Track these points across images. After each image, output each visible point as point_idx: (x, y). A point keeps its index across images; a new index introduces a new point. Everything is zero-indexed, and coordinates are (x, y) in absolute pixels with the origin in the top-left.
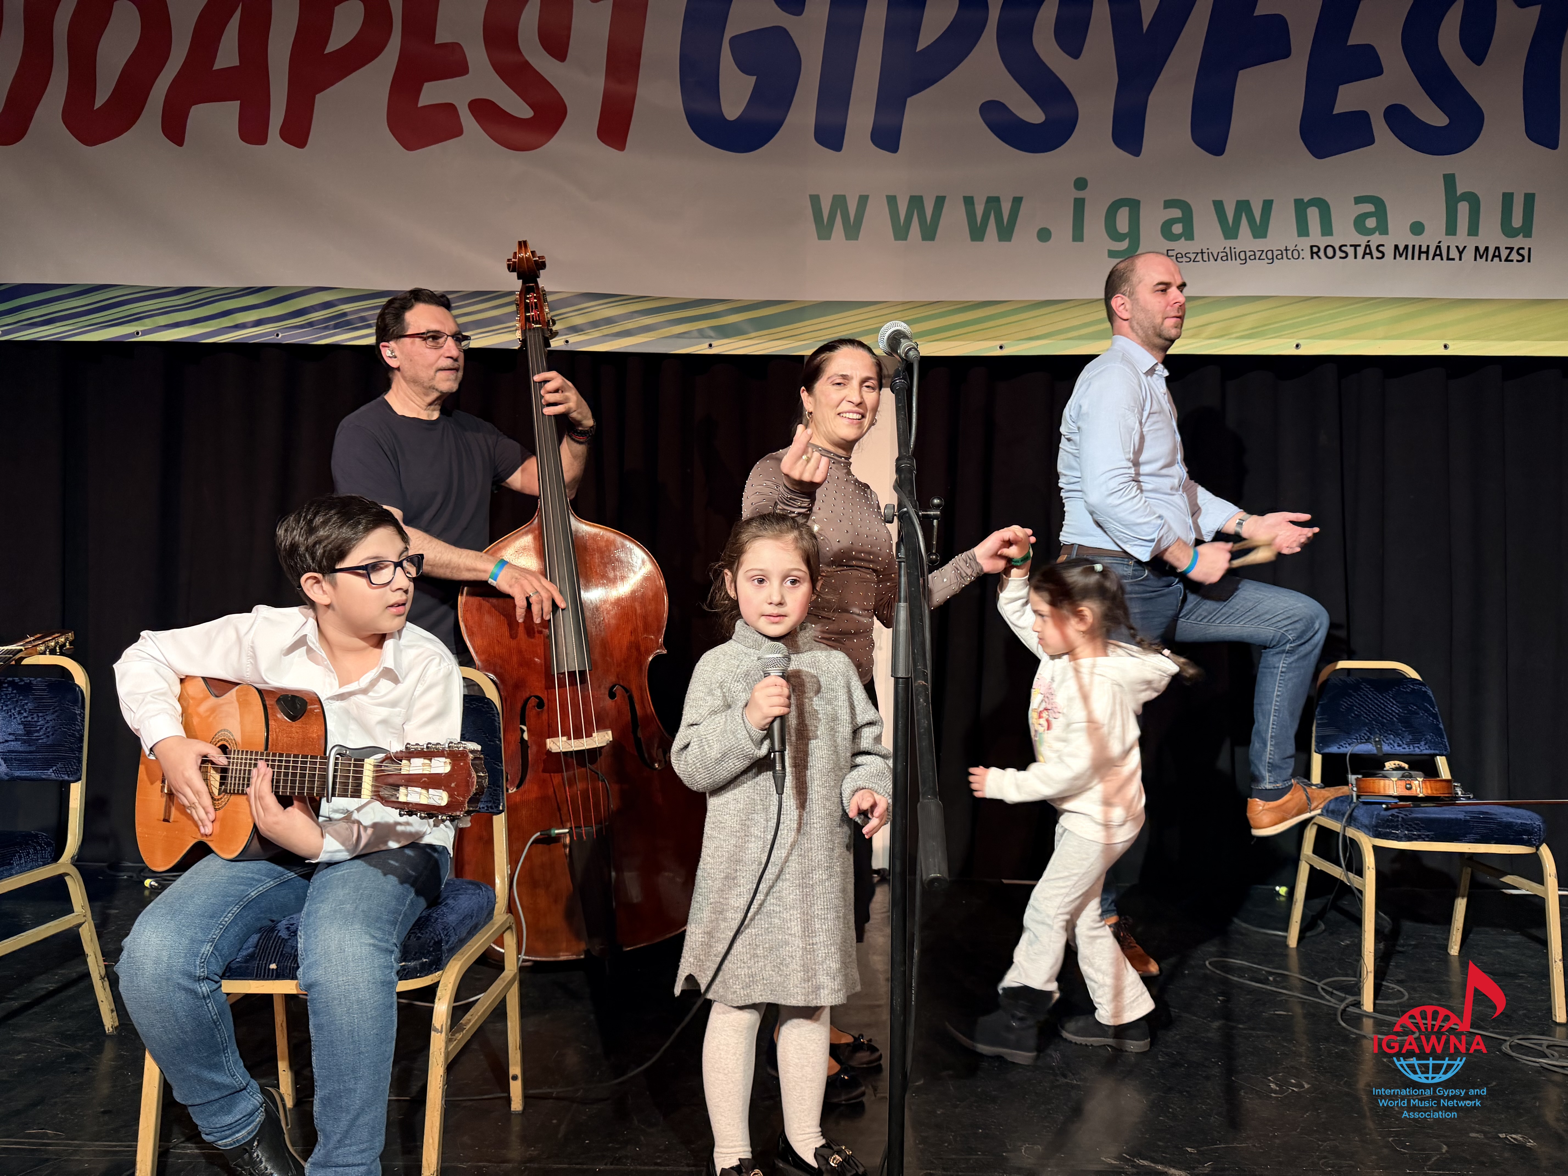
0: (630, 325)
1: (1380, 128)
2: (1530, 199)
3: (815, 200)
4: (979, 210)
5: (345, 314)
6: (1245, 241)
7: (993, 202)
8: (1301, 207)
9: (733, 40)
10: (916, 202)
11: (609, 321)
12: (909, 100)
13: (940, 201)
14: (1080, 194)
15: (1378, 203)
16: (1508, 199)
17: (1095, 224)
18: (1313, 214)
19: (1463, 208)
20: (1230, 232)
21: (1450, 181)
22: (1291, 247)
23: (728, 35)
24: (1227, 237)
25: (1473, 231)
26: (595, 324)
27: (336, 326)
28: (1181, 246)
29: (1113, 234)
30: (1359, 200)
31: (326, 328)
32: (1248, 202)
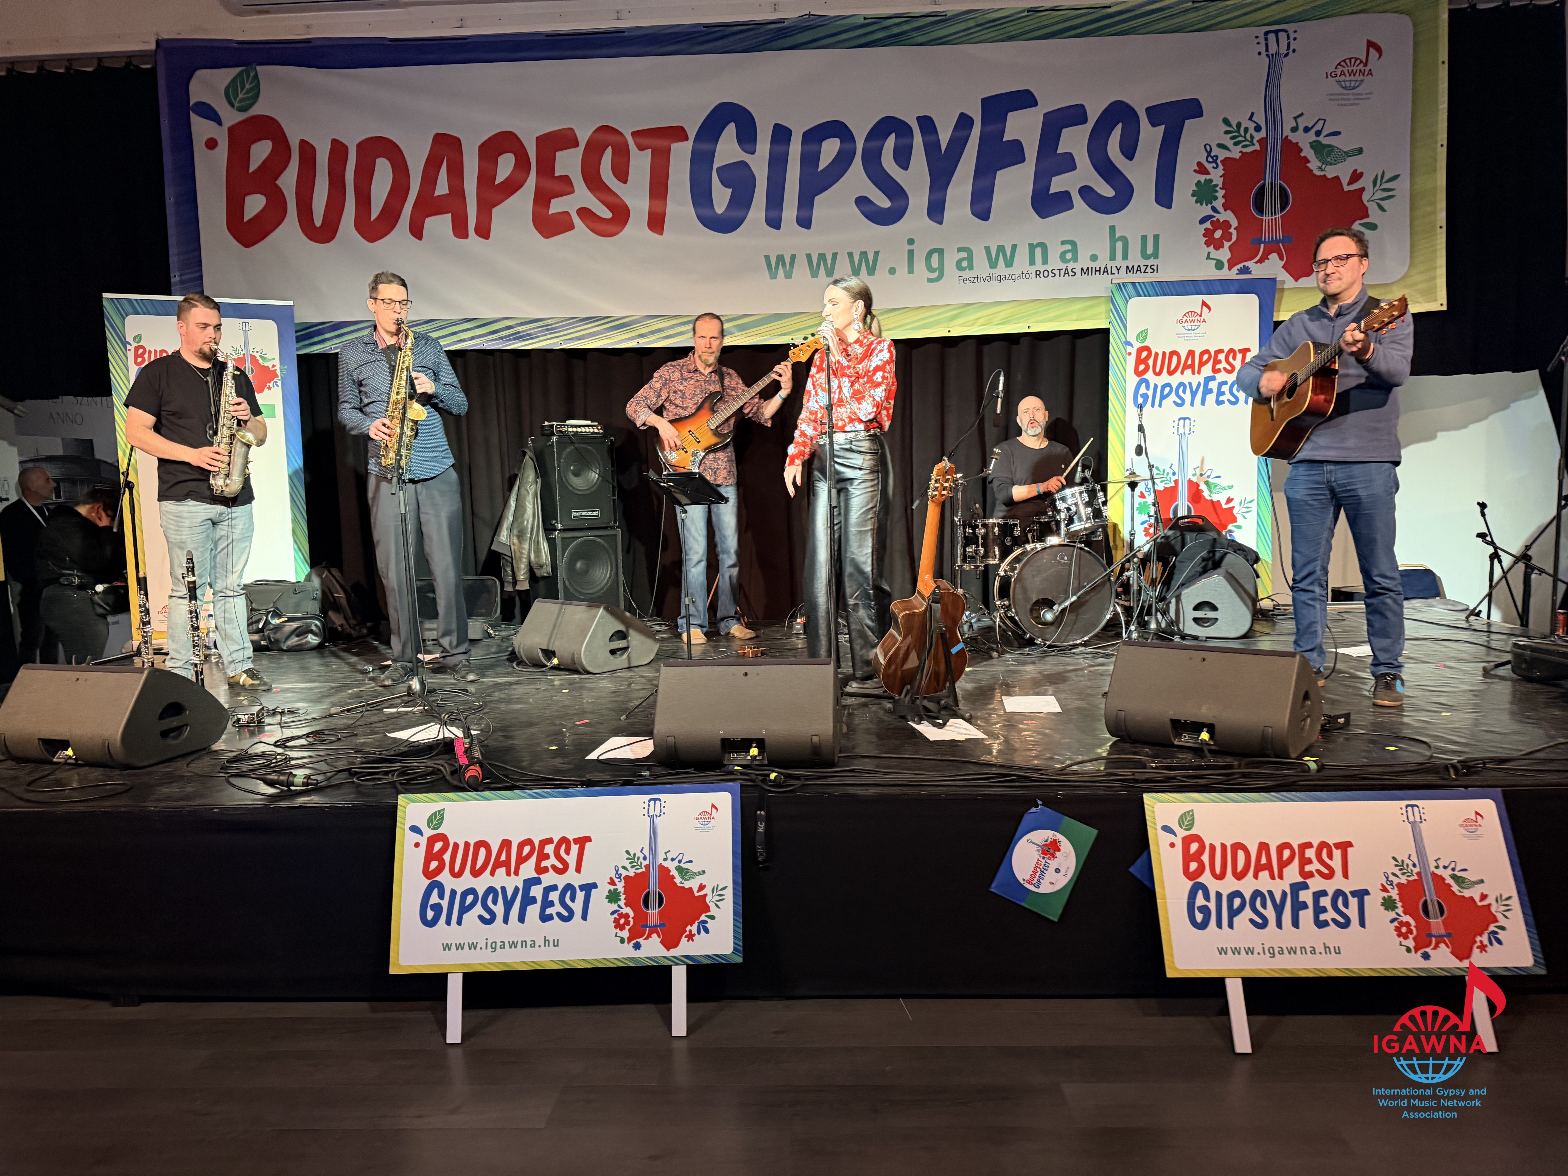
0: (671, 332)
1: (1077, 199)
2: (1156, 238)
3: (767, 258)
4: (856, 259)
5: (519, 332)
6: (1001, 269)
7: (864, 254)
8: (1032, 247)
9: (718, 169)
10: (822, 257)
11: (660, 330)
12: (816, 198)
13: (835, 255)
14: (911, 247)
15: (1073, 243)
16: (1144, 238)
17: (920, 264)
18: (1038, 251)
19: (1119, 245)
20: (993, 265)
21: (1112, 229)
22: (1025, 272)
23: (716, 166)
24: (991, 267)
25: (1125, 257)
26: (653, 333)
27: (515, 339)
28: (967, 274)
29: (930, 269)
30: (1063, 243)
31: (510, 340)
32: (1003, 247)
